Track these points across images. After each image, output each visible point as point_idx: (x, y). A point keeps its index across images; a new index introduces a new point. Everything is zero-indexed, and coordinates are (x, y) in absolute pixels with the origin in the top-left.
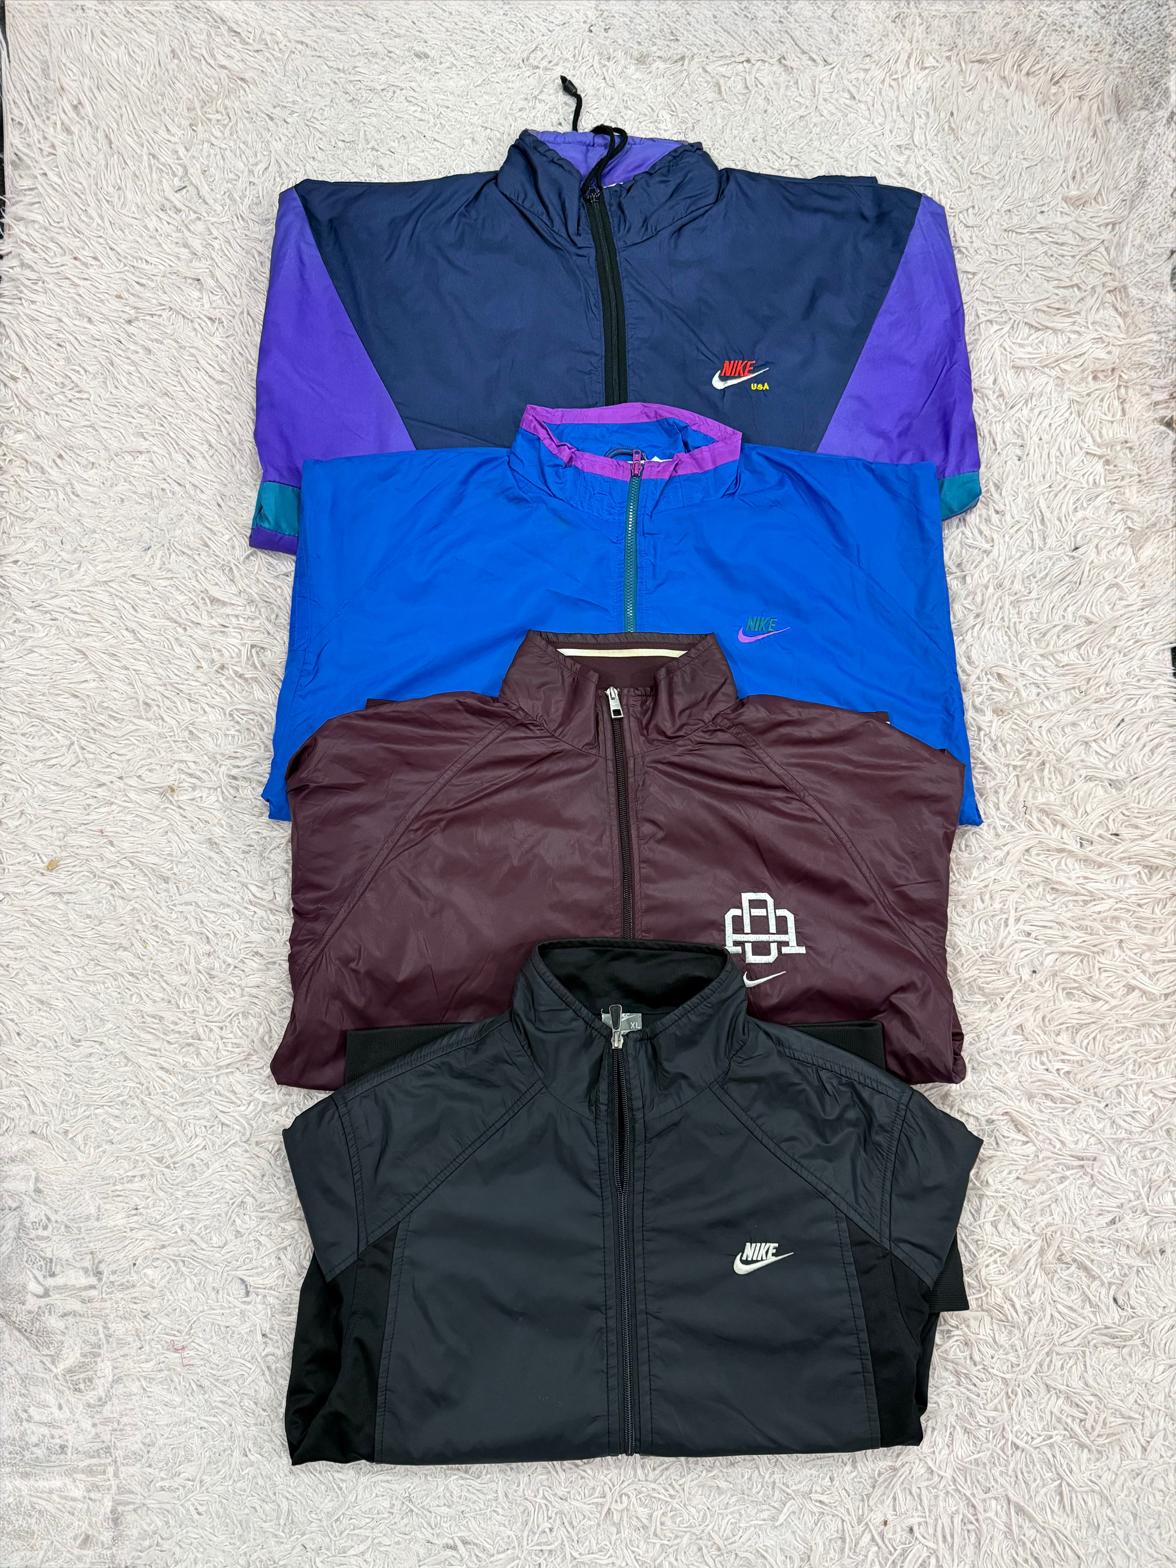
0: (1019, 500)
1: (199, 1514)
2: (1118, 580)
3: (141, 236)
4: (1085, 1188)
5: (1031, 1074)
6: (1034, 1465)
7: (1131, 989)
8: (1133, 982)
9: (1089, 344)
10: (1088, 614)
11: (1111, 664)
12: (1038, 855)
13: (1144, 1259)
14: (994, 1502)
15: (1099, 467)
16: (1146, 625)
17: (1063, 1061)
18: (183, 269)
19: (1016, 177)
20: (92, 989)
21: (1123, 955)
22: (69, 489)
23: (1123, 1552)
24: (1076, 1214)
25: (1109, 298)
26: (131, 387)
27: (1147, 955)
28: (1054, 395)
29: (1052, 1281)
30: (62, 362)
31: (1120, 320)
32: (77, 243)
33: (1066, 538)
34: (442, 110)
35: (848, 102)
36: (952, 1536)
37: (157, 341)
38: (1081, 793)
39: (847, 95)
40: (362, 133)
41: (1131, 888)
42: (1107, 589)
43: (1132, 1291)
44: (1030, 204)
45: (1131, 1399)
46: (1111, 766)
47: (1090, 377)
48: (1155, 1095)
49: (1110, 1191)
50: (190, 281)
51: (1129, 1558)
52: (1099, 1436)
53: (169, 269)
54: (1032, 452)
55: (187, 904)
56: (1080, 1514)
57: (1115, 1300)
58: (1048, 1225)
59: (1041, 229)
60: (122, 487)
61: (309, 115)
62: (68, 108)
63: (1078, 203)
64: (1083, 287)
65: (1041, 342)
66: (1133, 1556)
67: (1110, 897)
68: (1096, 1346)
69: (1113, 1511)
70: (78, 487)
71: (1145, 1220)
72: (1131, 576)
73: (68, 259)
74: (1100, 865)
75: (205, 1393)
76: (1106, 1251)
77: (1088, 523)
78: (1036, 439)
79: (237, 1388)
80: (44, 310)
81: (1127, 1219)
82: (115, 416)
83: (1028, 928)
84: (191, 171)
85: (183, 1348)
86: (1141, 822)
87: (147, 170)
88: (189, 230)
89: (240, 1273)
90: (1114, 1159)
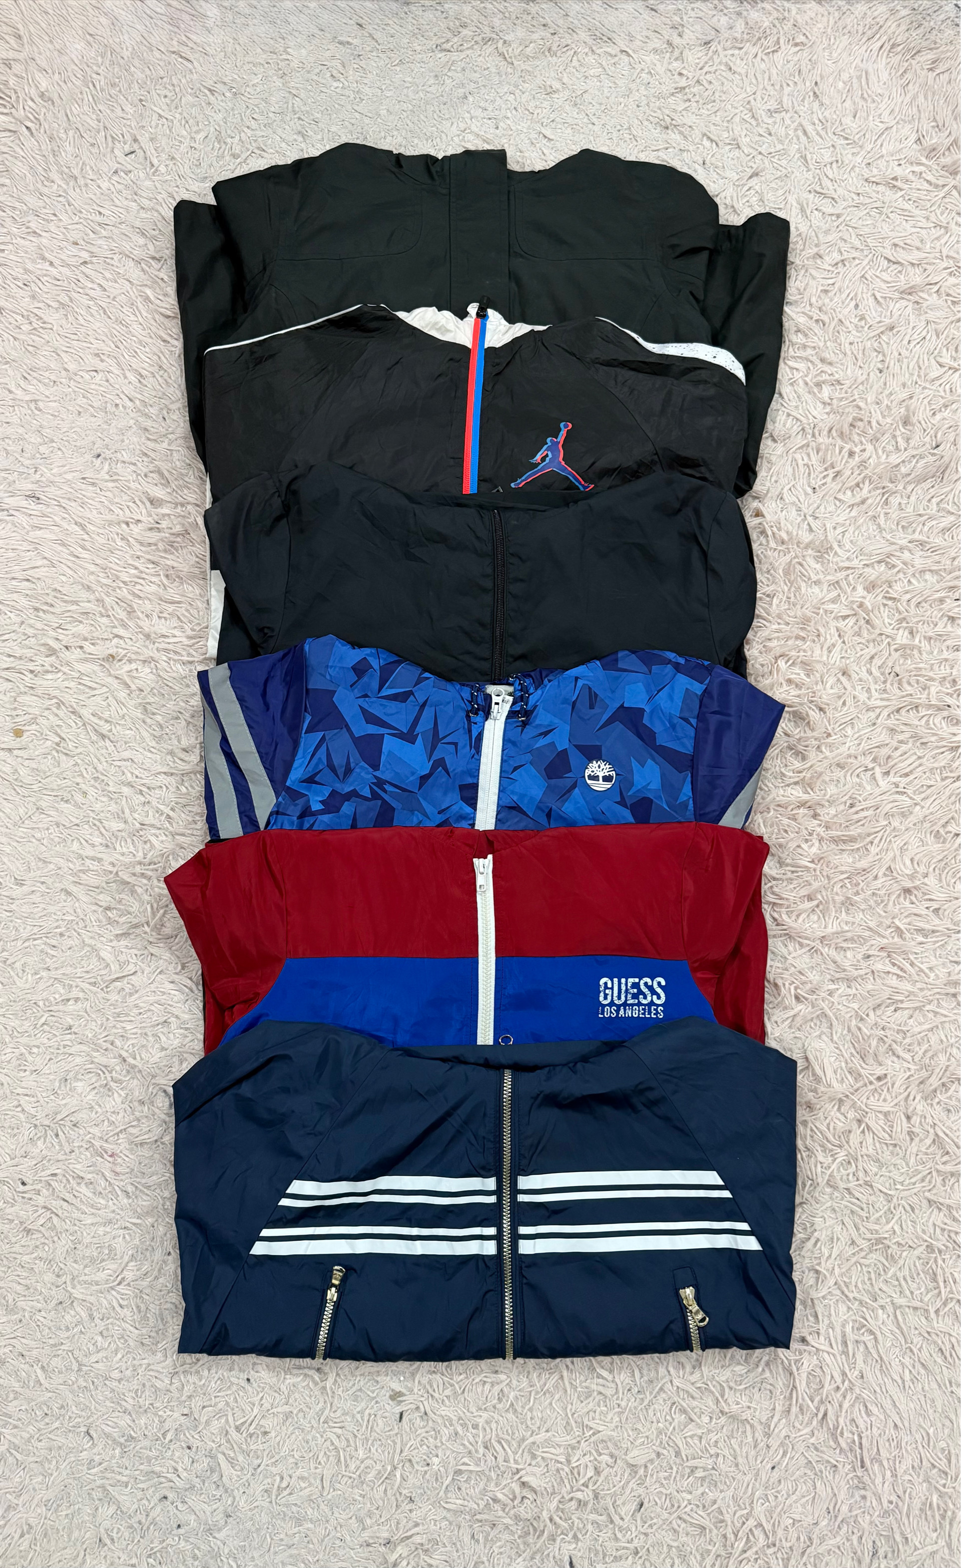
0: (882, 407)
3: (95, 196)
20: (38, 835)
28: (912, 317)
37: (111, 280)
53: (119, 220)
65: (900, 272)
78: (897, 355)
82: (75, 342)
87: (101, 141)
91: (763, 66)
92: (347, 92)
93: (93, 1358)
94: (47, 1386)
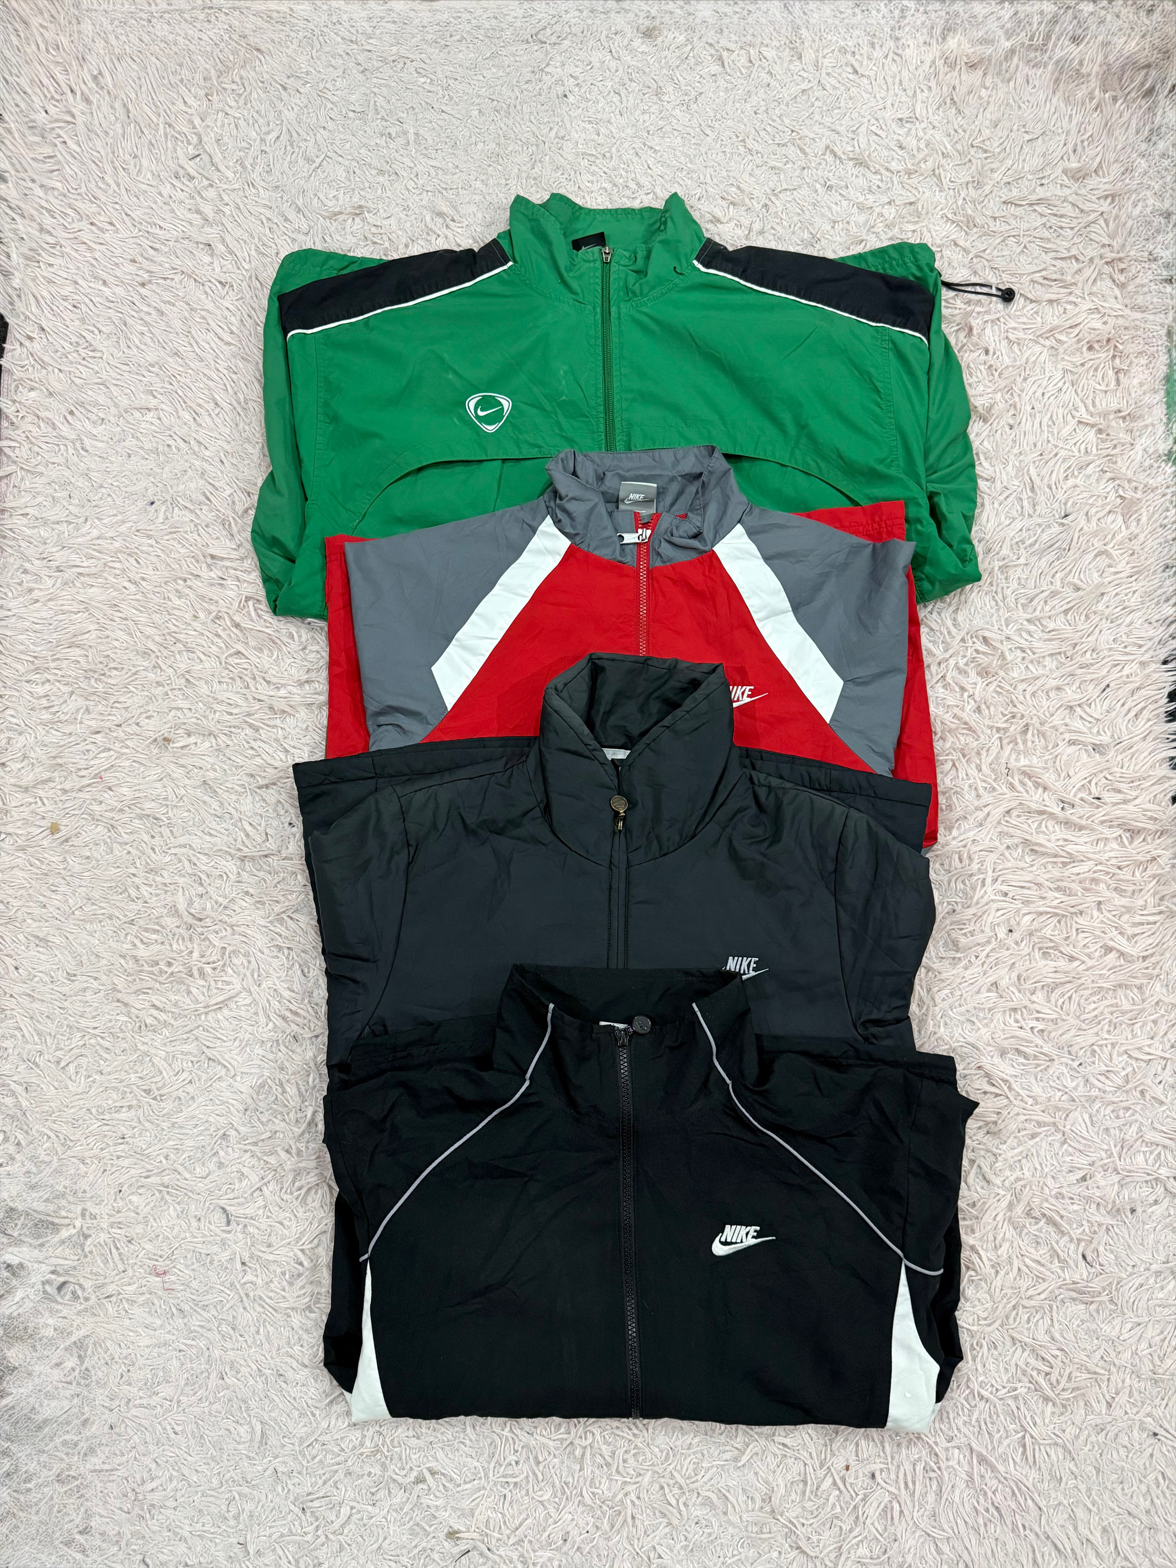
1: (176, 1433)
2: (1108, 548)
4: (1057, 1145)
5: (1003, 1030)
6: (998, 1416)
7: (1108, 950)
8: (1111, 943)
9: (1084, 315)
10: (1076, 581)
11: (1097, 631)
12: (1019, 816)
13: (1114, 1217)
14: (956, 1451)
15: (1092, 435)
16: (1134, 592)
17: (1037, 1019)
18: (194, 233)
19: (1017, 150)
21: (1101, 916)
22: (78, 445)
23: (1085, 1505)
24: (1046, 1170)
25: (1107, 269)
26: (143, 347)
27: (1126, 917)
29: (1020, 1236)
30: (77, 323)
31: (1117, 292)
32: (94, 208)
33: (1056, 505)
34: (451, 82)
35: (851, 76)
36: (914, 1483)
38: (1065, 757)
39: (850, 70)
40: (372, 103)
41: (1112, 851)
42: (1096, 556)
43: (1101, 1249)
44: (1030, 177)
45: (1098, 1355)
46: (1095, 730)
47: (1085, 349)
48: (1130, 1056)
49: (1082, 1148)
50: (201, 246)
51: (1090, 1511)
52: (1063, 1390)
54: (1024, 420)
55: (180, 846)
56: (1043, 1466)
57: (1084, 1257)
58: (1018, 1179)
59: (1039, 202)
60: (130, 442)
61: (321, 86)
62: (88, 78)
63: (1078, 175)
64: (1081, 258)
66: (1094, 1509)
67: (1090, 859)
68: (1063, 1301)
69: (1076, 1465)
70: (87, 442)
71: (1116, 1178)
72: (1121, 543)
73: (84, 225)
74: (1081, 828)
75: (185, 1317)
76: (1076, 1207)
77: (1078, 490)
79: (216, 1314)
80: (60, 273)
81: (1098, 1176)
83: (1005, 888)
84: (205, 139)
85: (165, 1273)
86: (1123, 786)
88: (202, 197)
89: (222, 1203)
90: (1086, 1117)
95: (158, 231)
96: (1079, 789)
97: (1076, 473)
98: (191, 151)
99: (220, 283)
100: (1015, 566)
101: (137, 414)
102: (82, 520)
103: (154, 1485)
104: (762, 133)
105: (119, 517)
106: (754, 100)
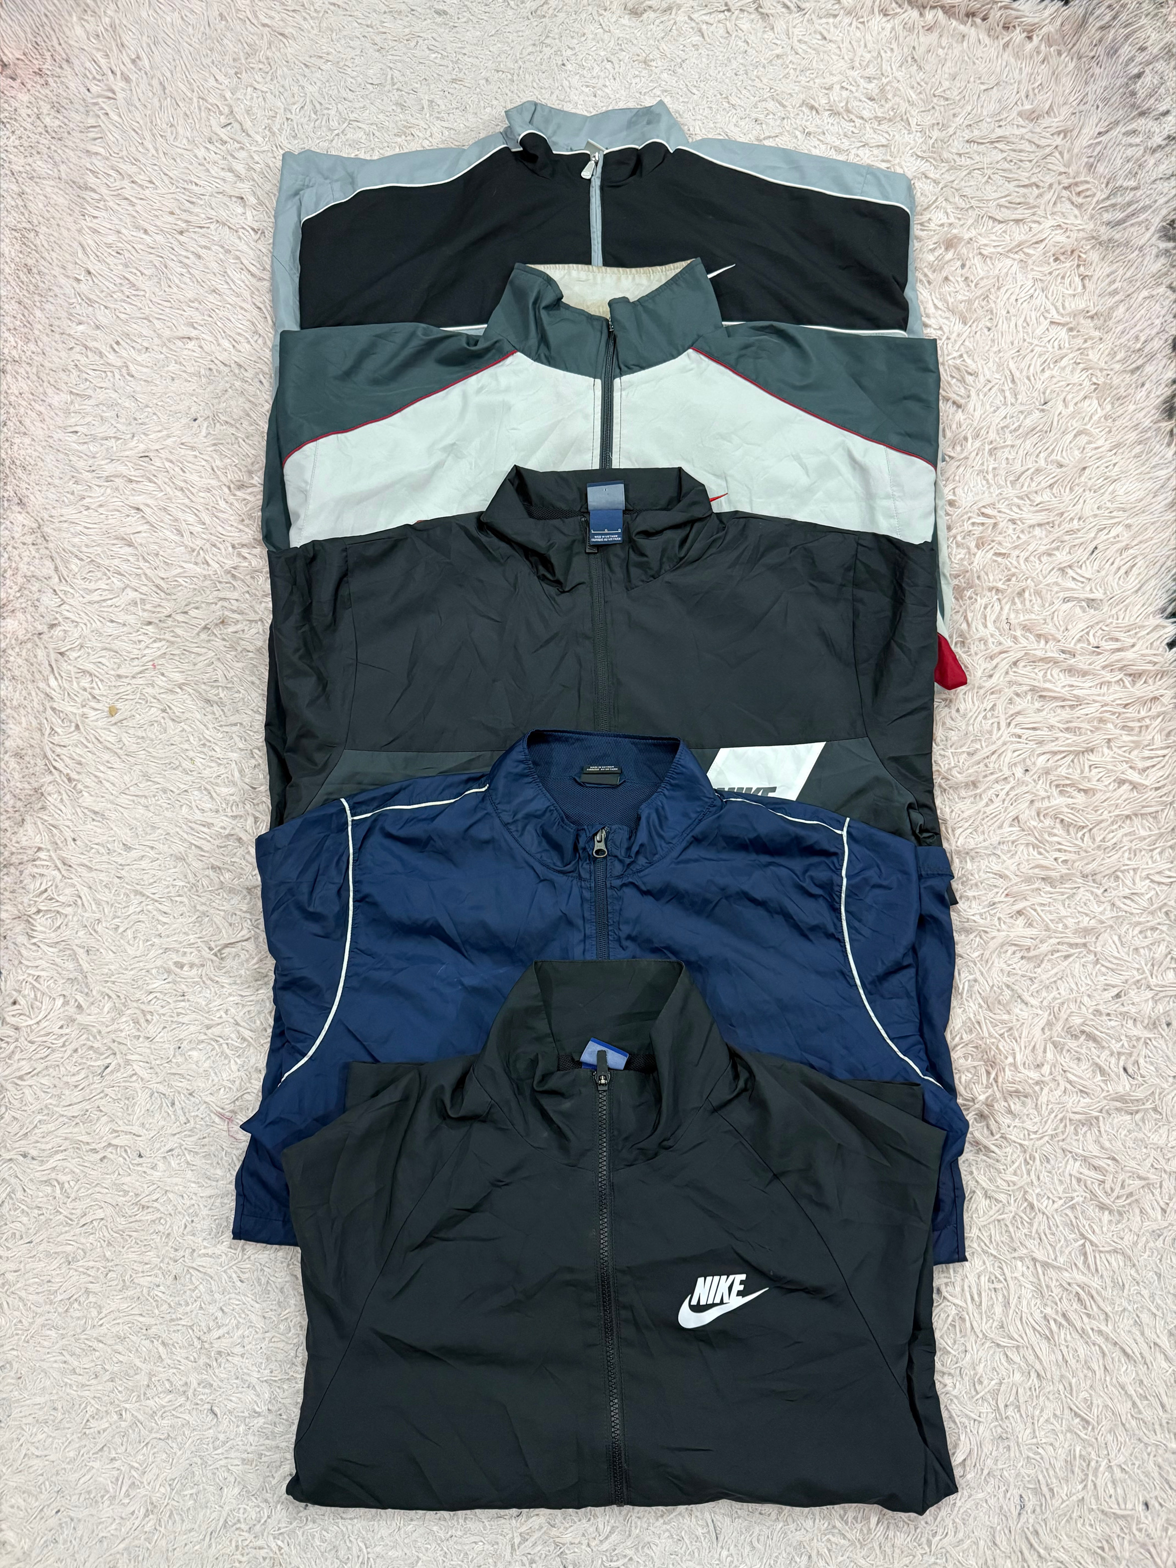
0: (990, 364)
1: (241, 1281)
2: (1088, 427)
3: (191, 164)
4: (1090, 966)
5: (1028, 860)
6: (1056, 1224)
7: (1122, 782)
8: (1123, 777)
9: (1048, 231)
10: (1059, 458)
11: (1082, 500)
12: (1025, 666)
13: (1151, 1030)
14: (1019, 1264)
15: (1063, 333)
16: (1115, 465)
17: (1059, 850)
18: (227, 188)
19: (975, 97)
21: (1111, 753)
22: (124, 371)
23: (1149, 1310)
24: (1082, 989)
25: (1065, 193)
26: (183, 286)
27: (1135, 752)
28: (1019, 275)
29: (1063, 1052)
30: (120, 267)
31: (1076, 212)
32: (134, 169)
33: (1036, 394)
34: (459, 56)
35: (820, 42)
36: (980, 1295)
37: (206, 247)
38: (1061, 613)
39: (819, 37)
41: (1115, 694)
42: (1075, 436)
43: (1141, 1061)
44: (989, 120)
45: (1148, 1163)
46: (1087, 588)
47: (1052, 260)
48: (1152, 881)
49: (1114, 967)
50: (234, 199)
51: (1155, 1315)
52: (1118, 1197)
53: (215, 189)
54: (1001, 323)
55: (232, 725)
56: (1105, 1273)
57: (1125, 1070)
58: (1055, 999)
59: (999, 140)
60: (173, 367)
61: (341, 64)
62: (127, 60)
63: (1032, 116)
64: (1041, 184)
65: (1005, 232)
66: (1159, 1313)
67: (1095, 701)
68: (1107, 1112)
69: (1137, 1271)
70: (132, 367)
71: (1149, 994)
72: (1099, 421)
73: (126, 183)
74: (1085, 674)
76: (1113, 1023)
77: (1055, 380)
78: (1004, 312)
80: (104, 223)
81: (1132, 993)
82: (167, 310)
83: (1018, 731)
84: (236, 109)
86: (1120, 635)
87: (197, 110)
88: (234, 157)
90: (1116, 938)
91: (858, 34)
92: (444, 62)
93: (216, 1334)
94: (169, 1362)
95: (194, 187)
96: (1079, 640)
97: (1052, 366)
98: (223, 120)
99: (253, 229)
100: (1003, 447)
101: (179, 343)
102: (130, 436)
103: (221, 1332)
104: (744, 91)
105: (165, 433)
106: (734, 65)
